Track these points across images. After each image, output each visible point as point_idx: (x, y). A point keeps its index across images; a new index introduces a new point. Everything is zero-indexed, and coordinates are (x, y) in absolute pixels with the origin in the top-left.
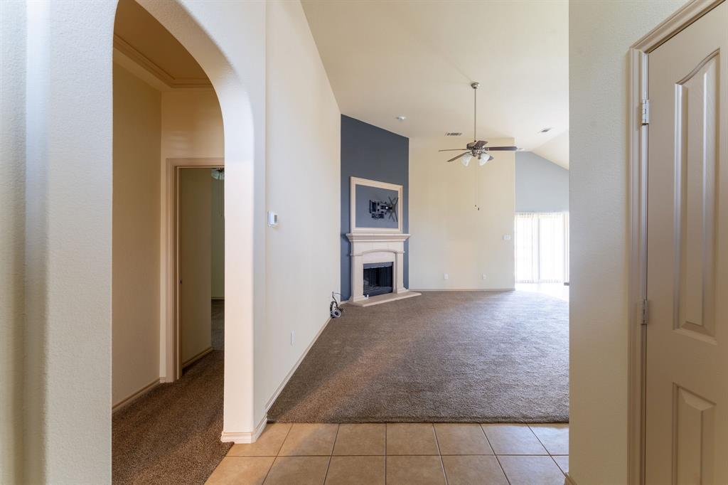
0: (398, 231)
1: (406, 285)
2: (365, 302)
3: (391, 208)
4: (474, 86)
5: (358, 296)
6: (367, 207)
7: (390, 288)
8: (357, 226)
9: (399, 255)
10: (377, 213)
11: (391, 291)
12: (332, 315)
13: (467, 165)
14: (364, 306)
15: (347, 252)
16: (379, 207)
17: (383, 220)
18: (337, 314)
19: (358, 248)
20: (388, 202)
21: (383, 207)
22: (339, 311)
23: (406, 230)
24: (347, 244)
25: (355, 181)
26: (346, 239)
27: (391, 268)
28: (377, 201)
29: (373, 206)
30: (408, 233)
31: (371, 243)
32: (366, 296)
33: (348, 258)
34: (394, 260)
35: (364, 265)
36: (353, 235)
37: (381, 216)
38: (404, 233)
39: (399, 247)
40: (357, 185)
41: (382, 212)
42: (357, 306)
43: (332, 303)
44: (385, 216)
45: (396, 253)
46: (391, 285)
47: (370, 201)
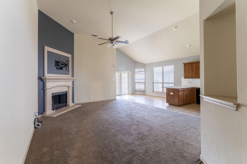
0: (69, 76)
1: (73, 102)
2: (54, 114)
3: (67, 65)
4: (112, 13)
5: (49, 111)
6: (54, 63)
7: (65, 104)
8: (48, 73)
9: (70, 88)
10: (59, 67)
11: (66, 106)
12: (35, 127)
13: (108, 47)
14: (54, 116)
15: (42, 87)
16: (60, 64)
17: (62, 70)
18: (38, 125)
19: (49, 85)
20: (65, 62)
21: (62, 64)
22: (39, 123)
23: (73, 76)
24: (42, 83)
25: (47, 49)
26: (42, 80)
27: (66, 94)
28: (59, 60)
29: (57, 63)
30: (74, 77)
31: (56, 82)
32: (54, 110)
33: (43, 91)
34: (68, 90)
35: (52, 94)
36: (47, 78)
37: (61, 68)
38: (72, 77)
39: (70, 84)
40: (48, 51)
41: (62, 67)
42: (50, 117)
43: (35, 119)
44: (63, 68)
45: (69, 87)
46: (66, 103)
47: (55, 60)
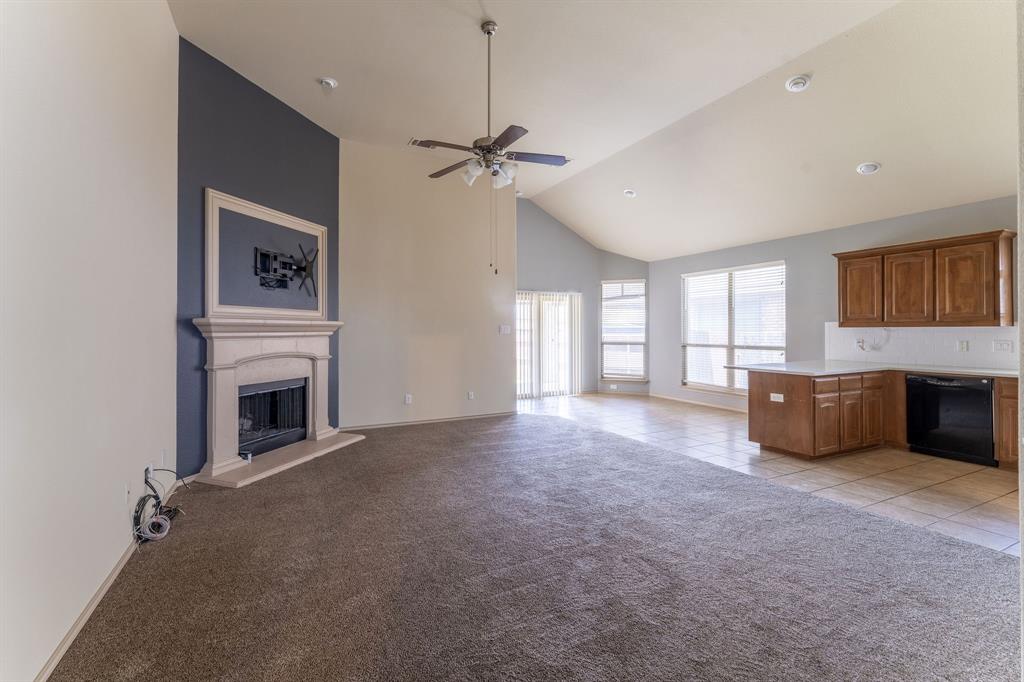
0: (317, 316)
1: (334, 421)
2: (244, 473)
3: (304, 269)
4: (486, 26)
5: (226, 462)
6: (248, 261)
7: (299, 430)
8: (223, 301)
9: (319, 363)
10: (271, 275)
11: (304, 437)
12: (139, 537)
13: (471, 184)
14: (240, 485)
15: (195, 361)
16: (276, 265)
17: (286, 290)
18: (157, 527)
19: (225, 351)
20: (298, 255)
21: (285, 265)
22: (160, 519)
23: (333, 313)
24: (196, 342)
25: (218, 201)
26: (192, 330)
27: (304, 390)
28: (272, 250)
29: (264, 261)
30: (337, 320)
31: (258, 341)
32: (245, 457)
33: (198, 375)
34: (309, 374)
35: (240, 387)
36: (212, 321)
37: (282, 283)
38: (329, 320)
39: (320, 347)
40: (221, 210)
41: (285, 276)
42: (221, 489)
43: (143, 502)
44: (290, 283)
45: (313, 359)
46: (304, 425)
47: (256, 249)
